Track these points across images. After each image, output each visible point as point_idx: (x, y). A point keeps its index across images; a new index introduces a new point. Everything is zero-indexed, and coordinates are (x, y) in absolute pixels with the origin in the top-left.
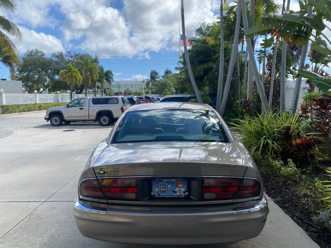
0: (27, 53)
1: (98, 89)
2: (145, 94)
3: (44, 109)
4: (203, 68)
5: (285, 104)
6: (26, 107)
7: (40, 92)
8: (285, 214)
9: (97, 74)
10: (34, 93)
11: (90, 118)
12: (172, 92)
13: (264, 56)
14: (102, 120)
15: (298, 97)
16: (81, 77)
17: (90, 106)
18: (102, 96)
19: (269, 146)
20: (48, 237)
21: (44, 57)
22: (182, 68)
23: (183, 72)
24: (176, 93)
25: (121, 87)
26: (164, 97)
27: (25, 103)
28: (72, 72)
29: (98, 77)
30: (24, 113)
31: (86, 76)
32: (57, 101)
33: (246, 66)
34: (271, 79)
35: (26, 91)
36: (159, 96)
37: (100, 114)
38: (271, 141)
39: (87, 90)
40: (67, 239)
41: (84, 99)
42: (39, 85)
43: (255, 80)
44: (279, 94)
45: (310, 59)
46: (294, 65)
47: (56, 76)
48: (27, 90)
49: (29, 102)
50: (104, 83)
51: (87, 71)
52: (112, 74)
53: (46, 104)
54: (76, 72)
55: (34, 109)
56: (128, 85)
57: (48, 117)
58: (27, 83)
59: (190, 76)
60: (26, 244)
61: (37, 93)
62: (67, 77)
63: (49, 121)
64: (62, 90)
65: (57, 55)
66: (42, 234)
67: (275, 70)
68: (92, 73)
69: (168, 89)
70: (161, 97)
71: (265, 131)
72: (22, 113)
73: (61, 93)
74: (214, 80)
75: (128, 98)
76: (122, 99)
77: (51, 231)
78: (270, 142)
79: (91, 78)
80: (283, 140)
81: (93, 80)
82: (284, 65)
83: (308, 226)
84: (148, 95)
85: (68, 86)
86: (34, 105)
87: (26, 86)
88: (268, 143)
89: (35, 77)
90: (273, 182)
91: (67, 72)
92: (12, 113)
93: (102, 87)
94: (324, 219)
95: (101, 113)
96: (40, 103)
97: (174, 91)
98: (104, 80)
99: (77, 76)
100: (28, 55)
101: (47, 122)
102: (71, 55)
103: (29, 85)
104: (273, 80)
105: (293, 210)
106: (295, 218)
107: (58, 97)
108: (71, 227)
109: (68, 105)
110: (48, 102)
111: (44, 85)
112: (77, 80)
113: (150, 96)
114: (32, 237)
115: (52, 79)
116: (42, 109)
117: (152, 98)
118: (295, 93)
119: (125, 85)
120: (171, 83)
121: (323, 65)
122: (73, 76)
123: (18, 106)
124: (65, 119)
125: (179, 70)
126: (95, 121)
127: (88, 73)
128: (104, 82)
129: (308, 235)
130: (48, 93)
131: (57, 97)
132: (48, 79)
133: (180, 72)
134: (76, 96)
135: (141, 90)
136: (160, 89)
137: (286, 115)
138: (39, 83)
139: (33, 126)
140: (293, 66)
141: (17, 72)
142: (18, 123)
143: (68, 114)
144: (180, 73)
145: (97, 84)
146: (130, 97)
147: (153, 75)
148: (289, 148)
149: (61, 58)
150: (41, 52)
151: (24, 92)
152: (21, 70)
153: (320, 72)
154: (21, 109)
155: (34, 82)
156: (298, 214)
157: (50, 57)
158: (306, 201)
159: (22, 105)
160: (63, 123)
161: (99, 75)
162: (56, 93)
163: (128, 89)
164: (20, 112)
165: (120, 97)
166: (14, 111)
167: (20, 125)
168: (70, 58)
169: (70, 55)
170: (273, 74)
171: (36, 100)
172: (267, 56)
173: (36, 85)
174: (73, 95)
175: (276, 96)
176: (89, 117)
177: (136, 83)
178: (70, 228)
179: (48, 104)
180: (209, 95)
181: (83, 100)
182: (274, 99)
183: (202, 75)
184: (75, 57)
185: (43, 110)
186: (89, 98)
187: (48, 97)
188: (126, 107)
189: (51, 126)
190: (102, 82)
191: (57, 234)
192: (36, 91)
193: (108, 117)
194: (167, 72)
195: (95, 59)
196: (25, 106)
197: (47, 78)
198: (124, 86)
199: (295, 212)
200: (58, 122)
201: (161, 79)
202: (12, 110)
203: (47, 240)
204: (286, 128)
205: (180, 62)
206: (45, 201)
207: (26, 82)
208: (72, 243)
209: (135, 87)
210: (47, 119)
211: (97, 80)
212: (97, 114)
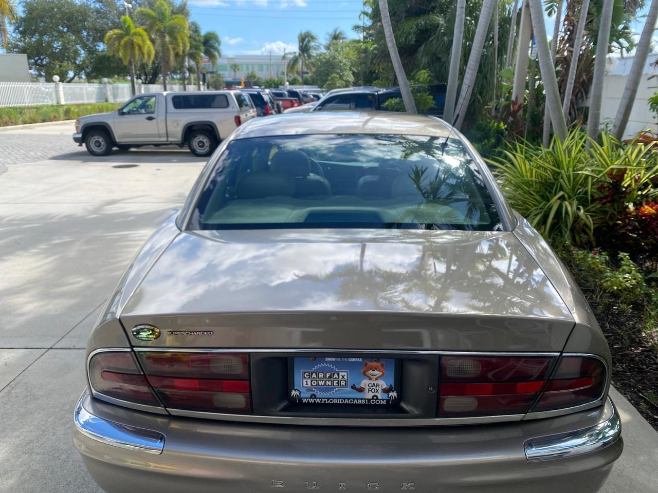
1: (190, 74)
2: (289, 85)
3: (72, 117)
4: (417, 26)
5: (600, 113)
6: (37, 111)
7: (68, 79)
9: (187, 40)
10: (53, 81)
11: (170, 139)
12: (346, 82)
14: (195, 143)
15: (635, 97)
16: (152, 47)
17: (168, 111)
18: (199, 89)
20: (44, 454)
22: (369, 28)
23: (371, 35)
24: (356, 84)
25: (238, 70)
26: (329, 93)
27: (35, 104)
28: (132, 36)
29: (188, 48)
30: (35, 126)
31: (164, 45)
32: (103, 101)
33: (513, 22)
35: (39, 76)
36: (319, 89)
37: (190, 131)
39: (168, 75)
41: (159, 96)
42: (65, 64)
44: (585, 90)
46: (624, 21)
47: (98, 44)
48: (41, 75)
49: (44, 102)
50: (201, 60)
51: (166, 34)
52: (217, 41)
53: (81, 107)
54: (140, 35)
56: (253, 65)
57: (80, 136)
58: (39, 59)
59: (389, 45)
61: (61, 81)
62: (121, 48)
63: (84, 145)
64: (115, 76)
66: (32, 444)
68: (176, 39)
69: (338, 73)
70: (323, 92)
71: (564, 180)
72: (29, 126)
74: (440, 56)
75: (252, 96)
76: (238, 96)
79: (174, 49)
82: (608, 20)
84: (294, 88)
85: (125, 67)
86: (56, 107)
87: (39, 66)
89: (56, 46)
91: (122, 34)
92: (8, 125)
93: (198, 68)
95: (194, 128)
96: (67, 103)
97: (352, 79)
98: (202, 54)
99: (142, 44)
101: (79, 146)
103: (44, 63)
104: (576, 55)
107: (106, 90)
109: (123, 109)
110: (85, 101)
111: (76, 63)
112: (143, 54)
113: (298, 90)
115: (91, 51)
117: (303, 95)
118: (627, 89)
119: (247, 65)
120: (344, 61)
122: (135, 45)
123: (21, 111)
124: (117, 140)
125: (362, 31)
126: (181, 145)
127: (167, 38)
128: (201, 57)
131: (104, 92)
132: (82, 52)
133: (363, 36)
134: (142, 88)
135: (282, 76)
136: (320, 75)
138: (64, 59)
139: (50, 156)
140: (624, 24)
141: (15, 35)
142: (18, 147)
143: (123, 130)
144: (365, 38)
145: (189, 61)
146: (256, 90)
147: (305, 42)
149: (108, 2)
151: (35, 79)
154: (27, 117)
155: (53, 56)
159: (29, 108)
160: (115, 149)
161: (191, 43)
162: (101, 82)
163: (252, 73)
164: (25, 124)
165: (234, 92)
166: (13, 121)
167: (23, 152)
168: (127, 4)
170: (577, 42)
171: (58, 98)
173: (59, 63)
174: (136, 86)
175: (577, 93)
176: (167, 137)
177: (269, 61)
179: (84, 106)
181: (154, 99)
182: (574, 100)
183: (413, 42)
184: (136, 1)
185: (70, 120)
186: (165, 93)
187: (85, 90)
188: (246, 115)
189: (88, 155)
190: (197, 59)
191: (65, 444)
192: (56, 78)
193: (209, 138)
194: (336, 37)
195: (181, 6)
196: (35, 110)
197: (81, 49)
198: (245, 66)
200: (103, 148)
201: (323, 50)
202: (7, 118)
204: (616, 174)
205: (365, 14)
206: (51, 348)
207: (37, 58)
209: (268, 70)
210: (80, 141)
211: (186, 53)
212: (185, 130)
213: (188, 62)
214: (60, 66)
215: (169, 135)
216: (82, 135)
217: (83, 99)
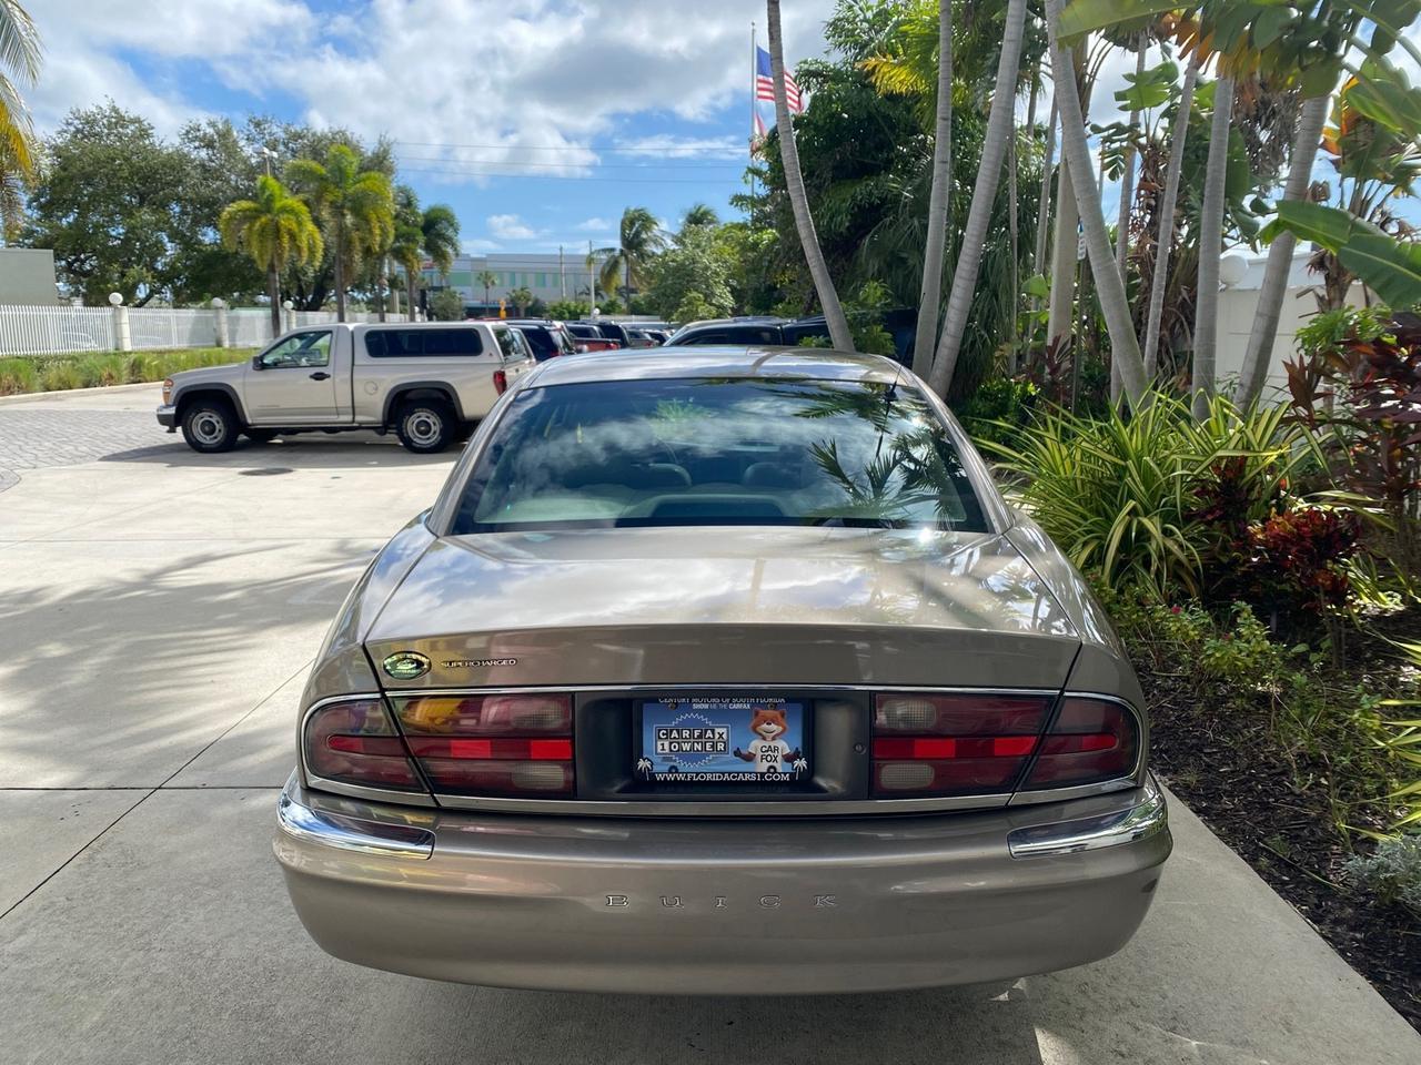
0: (71, 124)
1: (392, 292)
2: (601, 314)
3: (155, 376)
4: (854, 198)
5: (1214, 362)
6: (74, 365)
7: (137, 302)
8: (1219, 841)
9: (389, 222)
10: (109, 304)
11: (359, 418)
12: (718, 307)
13: (1131, 145)
14: (411, 425)
15: (1275, 330)
16: (318, 236)
17: (356, 363)
18: (412, 319)
19: (1147, 544)
21: (147, 142)
22: (763, 201)
23: (767, 216)
24: (736, 312)
25: (493, 283)
26: (683, 328)
27: (69, 351)
28: (278, 214)
29: (391, 240)
30: (68, 396)
31: (341, 231)
32: (214, 344)
33: (1045, 190)
34: (1156, 247)
35: (72, 295)
36: (663, 323)
37: (402, 402)
38: (1157, 520)
39: (346, 292)
40: (257, 959)
41: (330, 332)
42: (134, 271)
43: (1087, 255)
44: (1186, 318)
45: (1333, 162)
46: (1256, 189)
47: (204, 229)
48: (77, 293)
49: (91, 346)
50: (418, 263)
51: (346, 212)
52: (452, 225)
53: (166, 356)
54: (291, 211)
55: (111, 377)
56: (524, 273)
57: (172, 411)
58: (75, 261)
59: (803, 233)
60: (73, 983)
61: (125, 304)
62: (255, 236)
63: (179, 429)
64: (236, 294)
65: (205, 134)
66: (146, 936)
67: (1174, 211)
68: (367, 221)
69: (701, 291)
70: (669, 328)
71: (1133, 480)
72: (57, 395)
73: (232, 308)
74: (904, 255)
75: (528, 333)
76: (500, 333)
77: (186, 920)
78: (1152, 525)
79: (362, 240)
80: (1210, 517)
81: (368, 251)
82: (1219, 186)
83: (1319, 897)
84: (613, 320)
85: (259, 276)
86: (113, 357)
87: (73, 272)
88: (1143, 533)
89: (114, 233)
90: (1165, 702)
91: (256, 210)
92: (12, 393)
93: (411, 278)
94: (1394, 871)
95: (409, 396)
96: (135, 348)
97: (729, 302)
98: (420, 251)
99: (296, 230)
100: (78, 131)
101: (168, 432)
102: (271, 134)
103: (87, 268)
104: (1164, 252)
105: (1255, 824)
106: (1264, 861)
107: (219, 324)
108: (273, 903)
109: (262, 358)
110: (175, 345)
111: (155, 269)
112: (299, 250)
113: (621, 325)
114: (101, 948)
115: (188, 243)
116: (148, 378)
117: (631, 334)
118: (1259, 314)
119: (513, 274)
120: (714, 265)
121: (1389, 188)
122: (283, 230)
123: (40, 363)
124: (250, 421)
125: (750, 207)
126: (382, 429)
127: (349, 219)
128: (418, 258)
129: (1324, 937)
130: (175, 307)
131: (215, 326)
132: (169, 245)
133: (752, 215)
134: (294, 320)
135: (584, 297)
136: (664, 294)
137: (1226, 410)
138: (130, 260)
139: (106, 453)
140: (1254, 192)
141: (29, 212)
143: (260, 399)
144: (756, 220)
146: (533, 324)
147: (635, 229)
148: (1235, 554)
149: (225, 147)
150: (137, 121)
151: (64, 301)
152: (48, 202)
153: (1376, 220)
154: (52, 376)
155: (108, 256)
156: (1276, 842)
157: (177, 141)
158: (1309, 789)
159: (57, 358)
160: (242, 437)
161: (396, 229)
162: (208, 307)
163: (522, 289)
164: (49, 390)
165: (490, 325)
167: (47, 444)
168: (266, 150)
169: (267, 137)
170: (1165, 228)
171: (118, 338)
172: (1142, 148)
173: (120, 270)
174: (283, 315)
175: (1174, 325)
176: (354, 414)
177: (558, 266)
178: (271, 908)
179: (173, 355)
180: (885, 317)
181: (328, 337)
182: (1167, 339)
184: (286, 145)
185: (152, 381)
186: (351, 327)
187: (174, 323)
188: (517, 370)
189: (188, 450)
190: (409, 261)
192: (117, 298)
193: (439, 415)
194: (698, 218)
195: (376, 155)
196: (70, 362)
197: (166, 240)
198: (507, 277)
199: (1265, 836)
200: (220, 435)
201: (670, 244)
202: (11, 378)
203: (165, 964)
204: (1226, 465)
205: (756, 172)
206: (160, 788)
207: (73, 257)
208: (281, 974)
209: (555, 284)
210: (171, 422)
211: (387, 248)
212: (390, 401)
213: (390, 267)
214: (123, 275)
215: (357, 410)
216: (177, 411)
217: (168, 340)
